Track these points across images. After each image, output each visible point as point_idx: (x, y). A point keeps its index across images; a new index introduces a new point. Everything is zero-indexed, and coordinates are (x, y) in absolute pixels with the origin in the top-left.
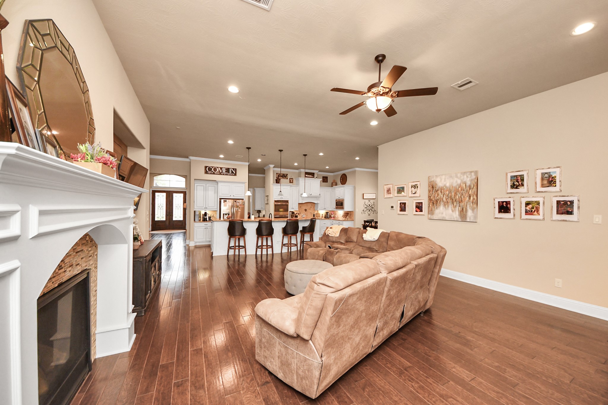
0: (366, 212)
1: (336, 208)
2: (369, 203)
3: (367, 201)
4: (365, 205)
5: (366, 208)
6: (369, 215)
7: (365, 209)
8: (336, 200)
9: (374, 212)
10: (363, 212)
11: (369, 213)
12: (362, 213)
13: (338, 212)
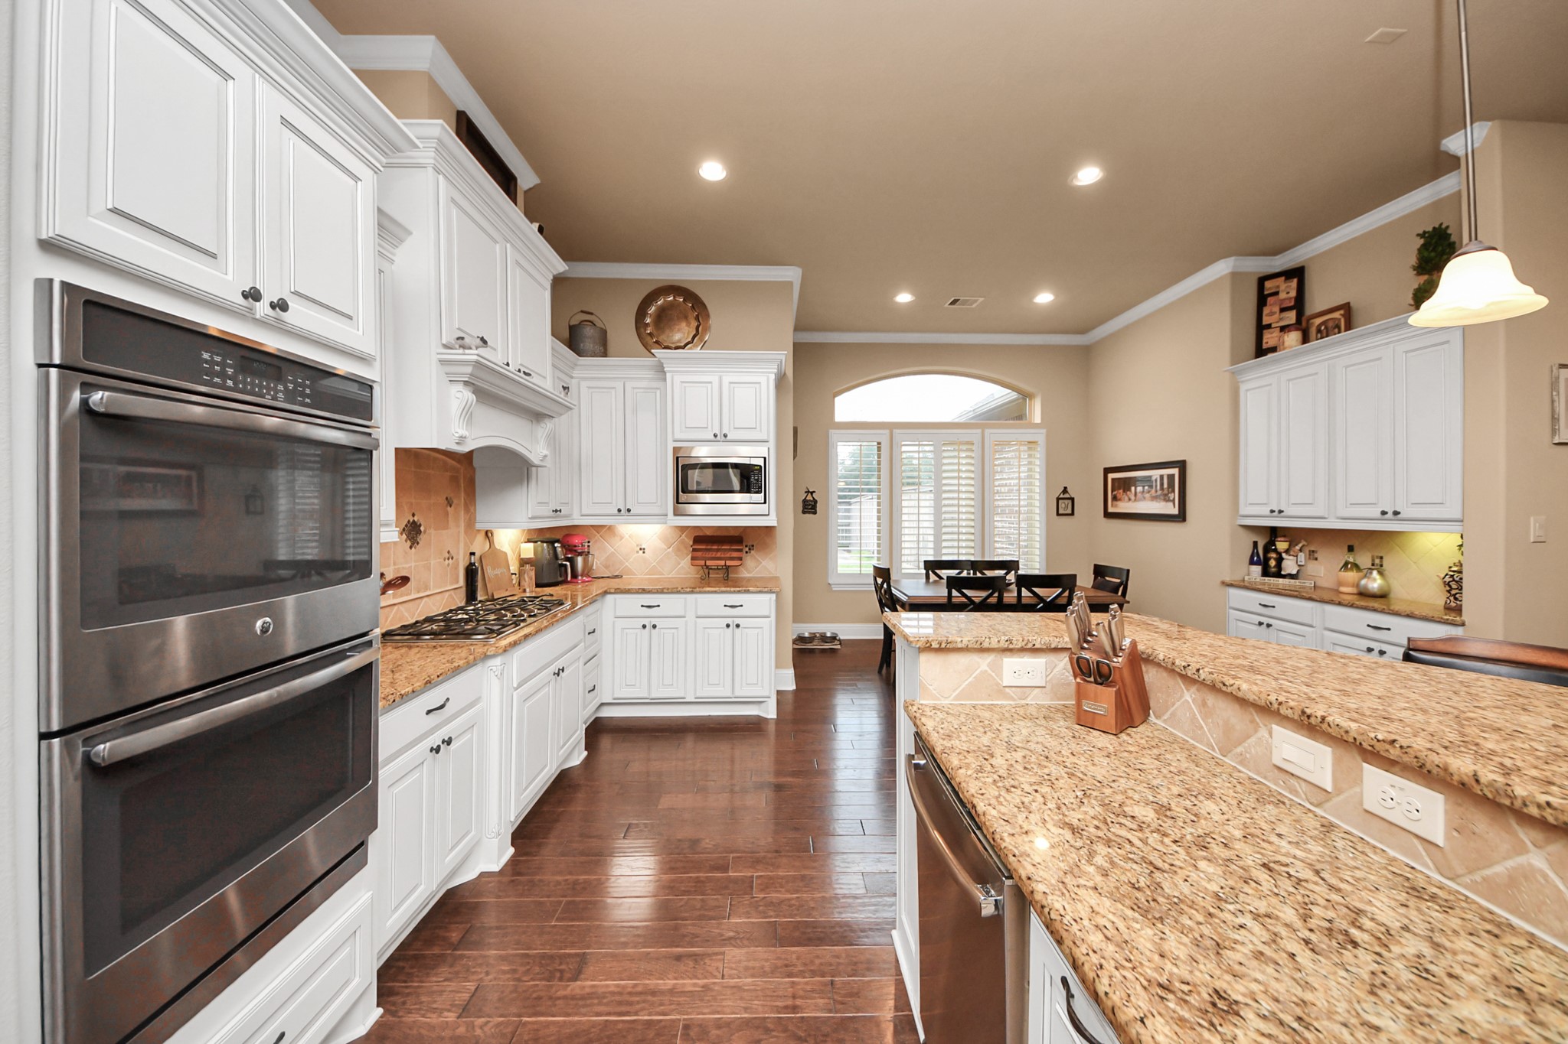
8: (676, 449)
13: (627, 536)
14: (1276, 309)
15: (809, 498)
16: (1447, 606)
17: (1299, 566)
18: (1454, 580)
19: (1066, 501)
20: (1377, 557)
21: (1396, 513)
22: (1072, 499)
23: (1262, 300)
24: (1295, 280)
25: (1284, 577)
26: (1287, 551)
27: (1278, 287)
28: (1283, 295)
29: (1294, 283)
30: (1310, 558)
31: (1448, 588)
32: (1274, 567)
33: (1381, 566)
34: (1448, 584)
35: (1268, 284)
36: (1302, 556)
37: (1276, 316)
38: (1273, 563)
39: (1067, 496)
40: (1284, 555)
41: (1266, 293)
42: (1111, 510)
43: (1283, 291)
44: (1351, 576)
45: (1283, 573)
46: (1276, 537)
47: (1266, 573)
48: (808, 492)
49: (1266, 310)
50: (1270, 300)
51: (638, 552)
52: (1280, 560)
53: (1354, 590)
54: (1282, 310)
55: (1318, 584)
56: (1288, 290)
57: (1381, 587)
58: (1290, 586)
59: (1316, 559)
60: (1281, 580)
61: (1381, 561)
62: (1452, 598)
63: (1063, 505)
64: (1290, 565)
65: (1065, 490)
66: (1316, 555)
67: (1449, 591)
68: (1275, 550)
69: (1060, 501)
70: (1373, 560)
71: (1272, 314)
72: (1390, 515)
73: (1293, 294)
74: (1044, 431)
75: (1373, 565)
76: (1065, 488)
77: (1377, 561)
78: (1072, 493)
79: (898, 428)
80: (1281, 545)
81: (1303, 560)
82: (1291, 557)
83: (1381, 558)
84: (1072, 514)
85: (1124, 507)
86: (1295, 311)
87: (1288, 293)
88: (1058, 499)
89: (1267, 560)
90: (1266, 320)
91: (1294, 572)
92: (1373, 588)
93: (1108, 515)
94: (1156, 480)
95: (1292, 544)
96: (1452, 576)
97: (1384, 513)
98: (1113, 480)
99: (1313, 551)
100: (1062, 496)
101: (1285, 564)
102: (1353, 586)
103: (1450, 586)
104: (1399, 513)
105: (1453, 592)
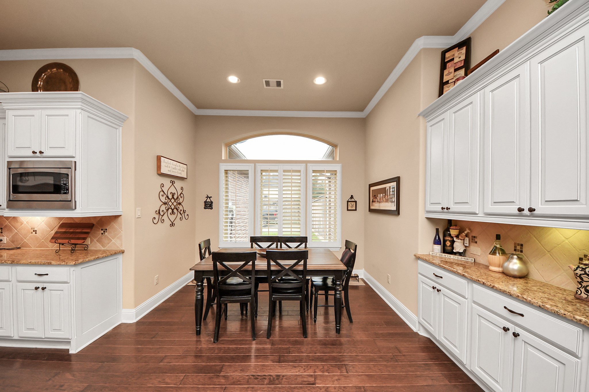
0: (165, 217)
1: (12, 204)
2: (172, 190)
3: (167, 182)
4: (162, 193)
5: (165, 204)
6: (172, 225)
7: (163, 208)
8: (9, 163)
9: (183, 215)
10: (157, 217)
11: (172, 217)
12: (155, 221)
13: (25, 223)
14: (452, 70)
15: (208, 200)
16: (577, 296)
17: (466, 247)
18: (586, 273)
19: (352, 203)
20: (518, 245)
21: (531, 210)
22: (356, 202)
23: (444, 66)
24: (465, 48)
25: (455, 254)
26: (457, 237)
27: (454, 55)
28: (456, 60)
29: (464, 50)
30: (472, 242)
31: (580, 280)
32: (449, 246)
33: (522, 251)
34: (580, 276)
35: (448, 55)
36: (467, 240)
37: (452, 76)
38: (448, 244)
39: (353, 200)
40: (455, 239)
41: (446, 61)
42: (372, 208)
43: (456, 57)
44: (498, 258)
45: (454, 251)
46: (451, 226)
47: (444, 251)
48: (208, 197)
49: (446, 72)
50: (449, 65)
51: (32, 233)
52: (453, 242)
53: (500, 269)
54: (456, 70)
55: (477, 261)
56: (459, 55)
57: (519, 270)
58: (458, 260)
59: (476, 242)
60: (452, 256)
61: (522, 248)
62: (583, 290)
63: (351, 205)
64: (459, 247)
65: (352, 197)
66: (476, 240)
67: (580, 283)
68: (450, 235)
69: (349, 203)
70: (515, 247)
71: (449, 73)
72: (526, 212)
73: (463, 57)
74: (340, 165)
75: (515, 250)
76: (352, 196)
77: (518, 248)
78: (356, 198)
79: (258, 163)
80: (453, 232)
81: (468, 243)
82: (459, 241)
83: (522, 245)
84: (356, 210)
85: (376, 206)
86: (464, 69)
87: (460, 57)
88: (348, 202)
89: (445, 241)
90: (445, 79)
91: (461, 251)
92: (513, 270)
93: (371, 210)
94: (388, 189)
95: (461, 231)
96: (583, 269)
97: (520, 210)
98: (372, 190)
99: (474, 237)
100: (350, 200)
101: (455, 245)
102: (499, 267)
103: (582, 279)
104: (534, 210)
105: (584, 284)
